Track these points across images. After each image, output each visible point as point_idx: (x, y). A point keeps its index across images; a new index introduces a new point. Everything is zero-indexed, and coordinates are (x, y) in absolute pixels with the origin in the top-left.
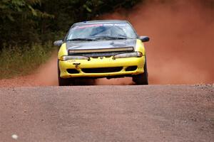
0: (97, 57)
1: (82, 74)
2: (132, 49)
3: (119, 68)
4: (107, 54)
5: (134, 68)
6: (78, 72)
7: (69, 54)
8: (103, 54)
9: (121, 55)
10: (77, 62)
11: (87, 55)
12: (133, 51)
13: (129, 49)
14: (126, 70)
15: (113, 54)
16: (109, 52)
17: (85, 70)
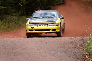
0: (40, 25)
1: (34, 31)
2: (54, 22)
3: (49, 30)
4: (45, 24)
5: (55, 30)
6: (33, 31)
7: (30, 24)
8: (43, 24)
9: (50, 25)
10: (33, 27)
11: (37, 24)
12: (55, 23)
13: (53, 22)
14: (52, 30)
15: (47, 24)
16: (45, 23)
17: (36, 30)
